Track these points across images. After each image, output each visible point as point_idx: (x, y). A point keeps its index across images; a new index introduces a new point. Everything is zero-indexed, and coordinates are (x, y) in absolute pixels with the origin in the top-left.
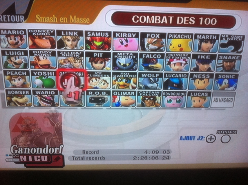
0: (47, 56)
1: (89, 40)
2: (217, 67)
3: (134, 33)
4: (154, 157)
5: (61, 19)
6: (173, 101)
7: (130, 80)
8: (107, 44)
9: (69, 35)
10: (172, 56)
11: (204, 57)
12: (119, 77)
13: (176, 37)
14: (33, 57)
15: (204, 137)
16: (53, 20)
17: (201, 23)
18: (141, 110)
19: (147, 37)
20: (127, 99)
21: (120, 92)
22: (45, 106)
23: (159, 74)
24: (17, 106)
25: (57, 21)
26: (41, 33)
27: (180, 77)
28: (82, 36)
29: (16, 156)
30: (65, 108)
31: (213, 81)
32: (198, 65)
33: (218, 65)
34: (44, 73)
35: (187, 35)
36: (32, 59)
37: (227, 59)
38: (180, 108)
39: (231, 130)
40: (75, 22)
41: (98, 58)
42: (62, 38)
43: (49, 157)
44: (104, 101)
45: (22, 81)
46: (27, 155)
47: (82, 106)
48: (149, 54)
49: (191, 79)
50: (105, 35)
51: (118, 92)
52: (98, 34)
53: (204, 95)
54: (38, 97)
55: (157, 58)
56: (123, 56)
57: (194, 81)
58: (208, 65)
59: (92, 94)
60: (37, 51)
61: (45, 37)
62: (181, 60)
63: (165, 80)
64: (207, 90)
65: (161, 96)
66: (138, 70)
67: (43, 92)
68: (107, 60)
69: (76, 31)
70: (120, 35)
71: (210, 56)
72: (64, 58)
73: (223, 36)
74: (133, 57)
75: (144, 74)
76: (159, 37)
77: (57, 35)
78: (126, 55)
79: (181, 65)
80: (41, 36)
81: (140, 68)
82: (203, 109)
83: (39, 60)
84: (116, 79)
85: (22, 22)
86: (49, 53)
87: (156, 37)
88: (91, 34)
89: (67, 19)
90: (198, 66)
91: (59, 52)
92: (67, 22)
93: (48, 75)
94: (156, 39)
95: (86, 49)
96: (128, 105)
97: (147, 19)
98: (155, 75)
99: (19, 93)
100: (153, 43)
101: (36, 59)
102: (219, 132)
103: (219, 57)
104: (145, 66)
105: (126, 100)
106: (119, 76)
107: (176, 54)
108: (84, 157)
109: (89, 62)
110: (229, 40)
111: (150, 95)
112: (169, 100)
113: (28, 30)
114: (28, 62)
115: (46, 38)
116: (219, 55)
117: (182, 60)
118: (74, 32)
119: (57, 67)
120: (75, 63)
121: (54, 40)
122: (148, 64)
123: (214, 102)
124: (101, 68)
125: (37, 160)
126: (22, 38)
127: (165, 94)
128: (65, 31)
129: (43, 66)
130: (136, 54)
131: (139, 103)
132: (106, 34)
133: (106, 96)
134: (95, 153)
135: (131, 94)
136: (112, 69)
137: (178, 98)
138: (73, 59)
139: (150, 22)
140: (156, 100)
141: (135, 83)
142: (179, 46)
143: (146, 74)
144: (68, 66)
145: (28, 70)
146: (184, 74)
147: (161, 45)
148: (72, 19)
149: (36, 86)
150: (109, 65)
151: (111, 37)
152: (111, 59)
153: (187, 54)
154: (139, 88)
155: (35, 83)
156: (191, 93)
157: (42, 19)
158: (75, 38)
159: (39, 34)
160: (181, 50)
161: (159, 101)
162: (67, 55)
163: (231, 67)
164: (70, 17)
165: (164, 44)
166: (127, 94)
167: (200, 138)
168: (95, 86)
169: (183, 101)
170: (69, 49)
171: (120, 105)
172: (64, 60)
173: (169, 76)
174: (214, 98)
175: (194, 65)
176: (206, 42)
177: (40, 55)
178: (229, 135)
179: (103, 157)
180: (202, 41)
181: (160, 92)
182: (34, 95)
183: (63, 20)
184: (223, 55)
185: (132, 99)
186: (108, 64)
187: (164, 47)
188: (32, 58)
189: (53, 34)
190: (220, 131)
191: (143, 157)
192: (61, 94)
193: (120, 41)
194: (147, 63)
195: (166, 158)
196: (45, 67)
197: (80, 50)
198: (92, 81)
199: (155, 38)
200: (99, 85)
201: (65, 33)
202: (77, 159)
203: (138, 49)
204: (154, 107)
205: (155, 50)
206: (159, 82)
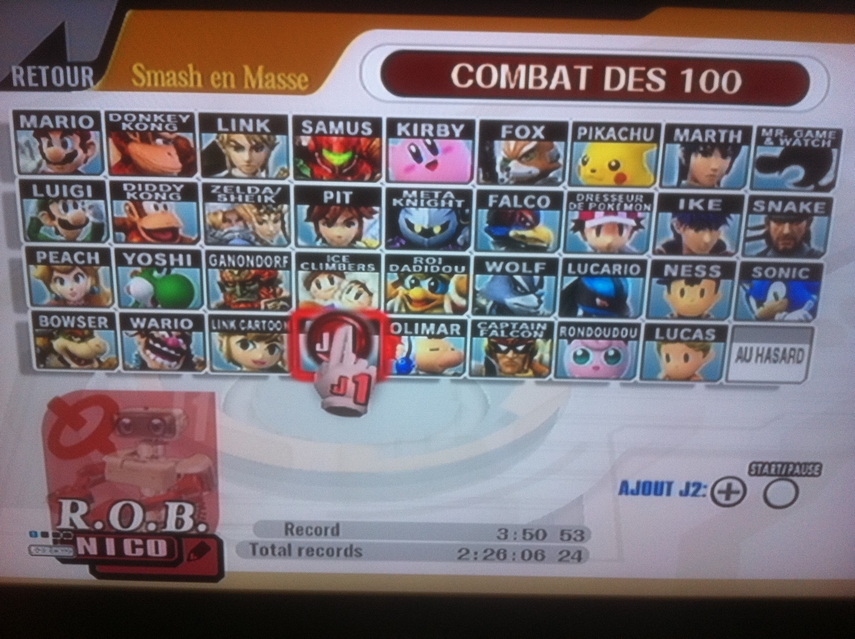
0: (168, 199)
1: (306, 148)
2: (747, 239)
3: (458, 122)
4: (530, 553)
5: (212, 76)
6: (595, 358)
7: (446, 283)
8: (366, 160)
9: (241, 129)
10: (589, 201)
11: (702, 204)
12: (407, 274)
13: (602, 137)
14: (123, 202)
15: (704, 483)
16: (188, 79)
17: (688, 88)
18: (483, 387)
19: (504, 136)
20: (437, 349)
21: (411, 323)
22: (161, 368)
23: (544, 264)
24: (68, 366)
25: (199, 84)
26: (149, 124)
27: (617, 273)
28: (284, 132)
29: (65, 537)
30: (227, 376)
31: (734, 287)
32: (678, 231)
33: (751, 234)
34: (157, 256)
35: (639, 130)
36: (119, 211)
37: (782, 213)
38: (618, 382)
39: (799, 463)
40: (260, 86)
41: (338, 208)
42: (217, 141)
43: (173, 545)
45: (86, 283)
46: (101, 537)
47: (284, 372)
48: (511, 194)
49: (655, 280)
50: (361, 129)
51: (406, 325)
52: (336, 125)
53: (701, 337)
54: (137, 339)
55: (537, 209)
56: (422, 201)
57: (665, 287)
58: (714, 232)
60: (136, 183)
61: (160, 137)
62: (622, 216)
63: (566, 285)
64: (712, 320)
65: (551, 337)
66: (472, 248)
67: (153, 320)
68: (366, 212)
69: (262, 117)
70: (410, 129)
71: (720, 201)
72: (224, 207)
73: (764, 131)
74: (455, 204)
75: (495, 264)
77: (202, 131)
78: (432, 196)
79: (621, 232)
80: (150, 134)
81: (478, 243)
82: (700, 386)
83: (142, 213)
84: (397, 278)
85: (88, 86)
86: (174, 190)
87: (534, 137)
88: (314, 126)
89: (232, 76)
90: (678, 237)
91: (207, 188)
92: (233, 86)
93: (172, 263)
94: (532, 144)
95: (296, 178)
96: (440, 369)
97: (501, 75)
98: (531, 266)
99: (77, 322)
100: (525, 158)
101: (131, 211)
102: (757, 470)
103: (751, 206)
104: (498, 233)
105: (432, 350)
107: (602, 194)
108: (289, 546)
109: (308, 220)
110: (788, 144)
111: (515, 334)
112: (580, 353)
115: (166, 141)
116: (753, 199)
117: (625, 214)
118: (258, 121)
119: (202, 236)
121: (192, 146)
122: (505, 229)
123: (736, 361)
124: (346, 240)
125: (134, 551)
126: (88, 142)
127: (567, 332)
128: (227, 118)
129: (155, 235)
130: (465, 195)
131: (478, 363)
132: (364, 125)
134: (326, 534)
135: (449, 330)
137: (610, 345)
138: (255, 210)
139: (512, 86)
140: (534, 352)
141: (465, 293)
142: (613, 168)
143: (502, 264)
144: (237, 234)
145: (106, 245)
146: (630, 262)
147: (552, 162)
148: (251, 77)
149: (130, 300)
150: (375, 231)
151: (380, 136)
152: (381, 210)
153: (640, 194)
154: (476, 309)
155: (128, 289)
156: (658, 330)
157: (152, 76)
158: (262, 138)
159: (141, 127)
160: (620, 180)
161: (546, 357)
162: (232, 198)
163: (794, 239)
164: (243, 70)
165: (561, 161)
166: (436, 329)
167: (692, 490)
168: (328, 303)
169: (630, 358)
171: (411, 370)
172: (224, 213)
173: (579, 271)
174: (736, 347)
175: (665, 233)
176: (706, 153)
177: (146, 196)
178: (795, 479)
179: (354, 547)
180: (690, 148)
181: (550, 325)
182: (124, 332)
183: (221, 81)
184: (767, 199)
185: (453, 349)
186: (371, 226)
187: (561, 170)
188: (118, 206)
189: (188, 127)
190: (760, 466)
191: (493, 552)
192: (214, 328)
193: (411, 151)
195: (573, 558)
196: (163, 237)
197: (277, 178)
198: (319, 286)
199: (530, 139)
200: (340, 298)
201: (227, 124)
202: (267, 552)
203: (472, 178)
204: (530, 377)
205: (530, 180)
206: (545, 289)
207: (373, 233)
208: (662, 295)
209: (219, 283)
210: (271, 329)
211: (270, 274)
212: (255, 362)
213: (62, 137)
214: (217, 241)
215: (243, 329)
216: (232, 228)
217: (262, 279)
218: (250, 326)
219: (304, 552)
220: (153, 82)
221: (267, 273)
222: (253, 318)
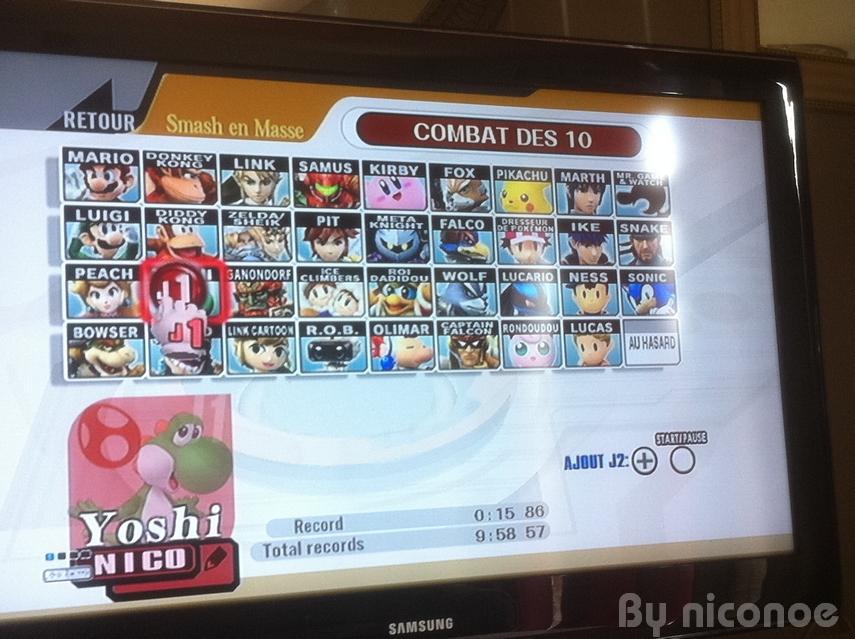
0: (193, 223)
1: (302, 183)
2: (621, 253)
3: (414, 165)
4: (503, 531)
6: (532, 350)
7: (415, 290)
8: (349, 192)
10: (511, 224)
12: (384, 283)
14: (156, 225)
16: (212, 128)
18: (451, 378)
19: (446, 175)
20: (412, 347)
21: (391, 324)
22: (184, 373)
23: (485, 273)
24: (98, 375)
25: (220, 132)
26: (179, 162)
28: (286, 170)
29: (82, 556)
30: (241, 378)
32: (574, 247)
33: (623, 249)
36: (152, 233)
37: (639, 233)
39: (690, 432)
40: (268, 135)
41: (329, 229)
42: (234, 176)
44: (348, 353)
45: (119, 296)
46: (120, 552)
47: (290, 372)
48: (456, 218)
49: (564, 285)
50: (344, 168)
51: (386, 326)
52: (325, 165)
55: (475, 230)
57: (572, 290)
58: (598, 248)
59: (315, 333)
60: (167, 210)
61: (188, 172)
62: (535, 236)
63: (503, 290)
68: (350, 233)
69: (269, 159)
70: (380, 169)
71: (598, 224)
72: (239, 229)
74: (416, 226)
75: (449, 273)
76: (473, 177)
77: (221, 169)
78: (399, 220)
79: (536, 249)
80: (180, 170)
81: (436, 258)
82: (609, 370)
83: (171, 235)
84: (377, 287)
85: (130, 130)
86: (198, 215)
88: (309, 166)
89: (246, 127)
90: (575, 251)
91: (226, 213)
92: (246, 134)
95: (295, 206)
96: (416, 364)
97: (448, 132)
98: (476, 276)
100: (463, 191)
101: (162, 233)
103: (619, 228)
104: (449, 249)
105: (408, 348)
106: (386, 280)
107: (520, 219)
108: (299, 544)
109: (305, 240)
112: (520, 346)
113: (145, 153)
114: (141, 241)
115: (193, 176)
116: (620, 223)
117: (537, 234)
118: (266, 161)
120: (268, 243)
121: (215, 180)
122: (455, 246)
124: (336, 256)
125: (152, 565)
126: (128, 175)
127: (508, 329)
128: (242, 159)
129: (182, 252)
130: (423, 219)
132: (346, 166)
133: (353, 339)
134: (331, 529)
135: (420, 330)
136: (365, 260)
137: (541, 338)
138: (264, 232)
140: (486, 347)
141: (429, 297)
143: (455, 273)
144: (249, 252)
146: (546, 271)
147: (482, 196)
150: (358, 248)
151: (358, 174)
153: (545, 219)
154: (439, 311)
156: (572, 325)
157: (183, 124)
159: (173, 164)
160: (530, 208)
161: (496, 350)
162: (246, 222)
163: (650, 252)
165: (488, 194)
166: (410, 331)
168: (323, 310)
169: (556, 349)
170: (252, 204)
172: (239, 235)
175: (566, 249)
176: (583, 190)
177: (175, 220)
179: (357, 540)
180: (573, 186)
181: (496, 323)
183: (238, 130)
184: (629, 223)
185: (424, 347)
186: (354, 244)
187: (489, 200)
188: (152, 229)
189: (211, 165)
190: (663, 436)
192: (230, 334)
193: (381, 186)
194: (453, 243)
196: (188, 255)
198: (316, 294)
199: (464, 178)
200: (333, 305)
201: (242, 163)
202: (279, 554)
203: (427, 206)
204: (485, 368)
205: (469, 209)
206: (488, 294)
207: (356, 251)
208: (571, 297)
209: (234, 294)
210: (278, 334)
211: (276, 286)
212: (265, 364)
213: (105, 171)
214: (232, 258)
215: (255, 334)
216: (246, 247)
217: (270, 290)
218: (260, 332)
219: (312, 549)
220: (183, 129)
221: (274, 285)
222: (263, 324)
